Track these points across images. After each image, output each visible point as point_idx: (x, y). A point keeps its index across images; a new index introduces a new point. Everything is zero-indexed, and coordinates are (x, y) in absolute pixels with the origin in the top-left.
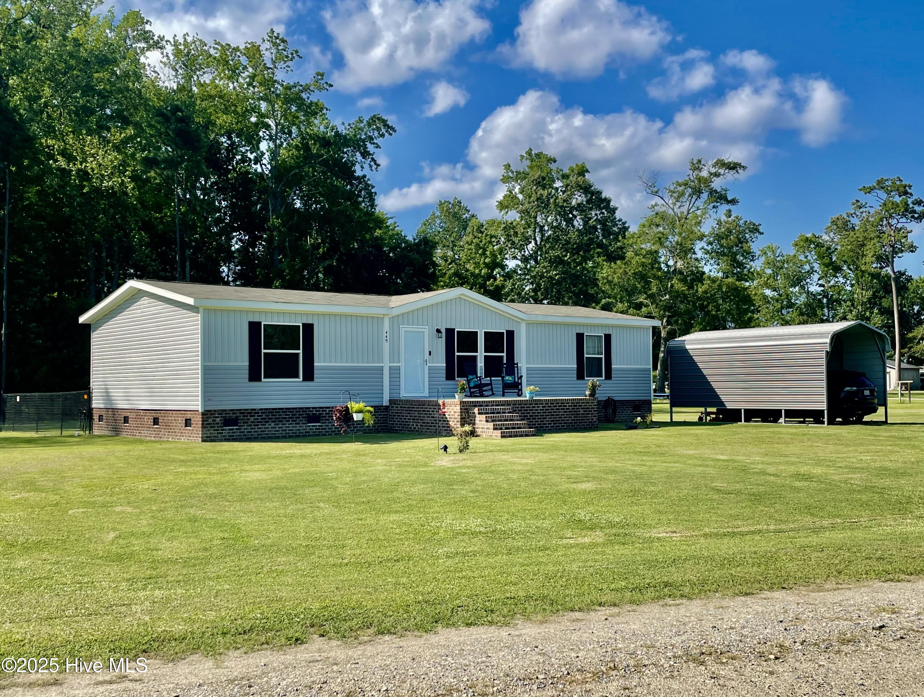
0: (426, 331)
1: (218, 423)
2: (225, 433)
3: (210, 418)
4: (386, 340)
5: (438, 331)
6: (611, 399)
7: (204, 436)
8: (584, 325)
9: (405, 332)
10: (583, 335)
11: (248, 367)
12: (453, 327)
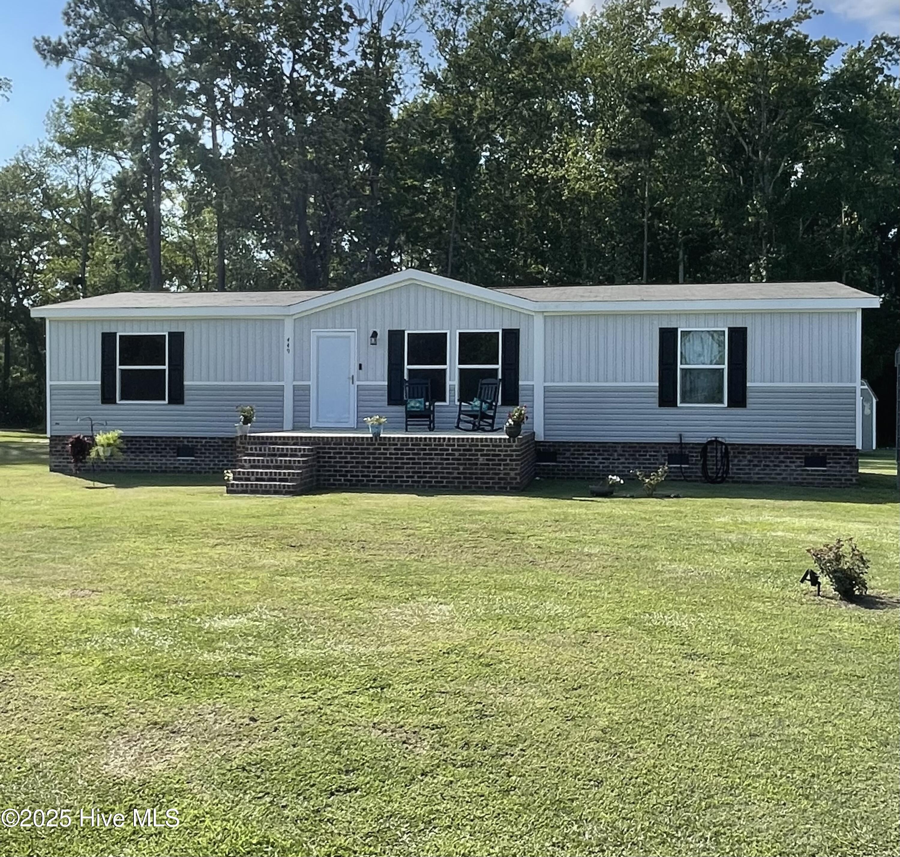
0: (354, 336)
3: (58, 444)
4: (288, 350)
5: (375, 335)
6: (715, 442)
7: (53, 464)
8: (679, 314)
9: (318, 338)
10: (674, 331)
11: (100, 387)
12: (403, 329)
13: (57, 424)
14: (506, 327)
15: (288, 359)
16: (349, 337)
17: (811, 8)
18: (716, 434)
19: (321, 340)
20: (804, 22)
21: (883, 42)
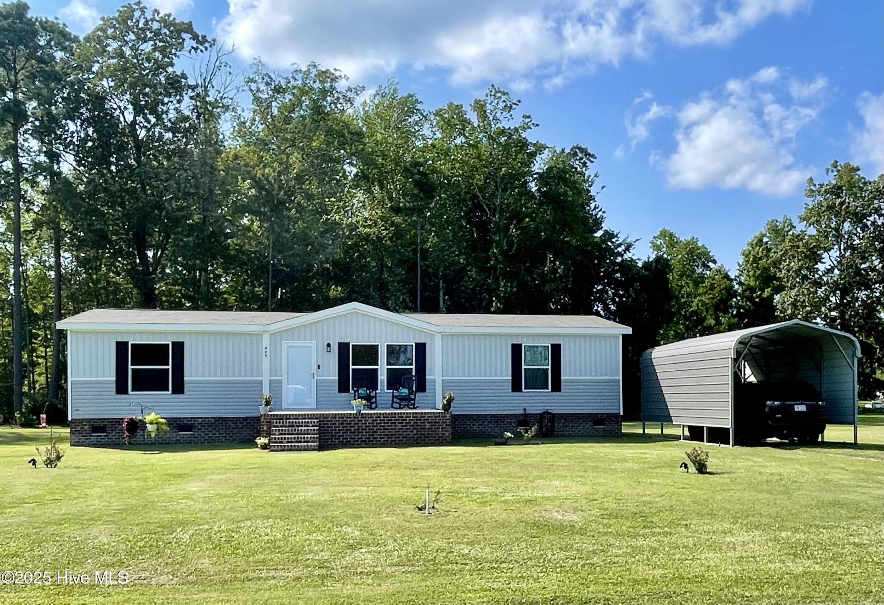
0: (314, 346)
1: (86, 431)
2: (93, 439)
3: (78, 425)
4: (266, 356)
5: (329, 345)
6: (547, 412)
7: (73, 441)
8: (523, 335)
9: (289, 347)
10: (520, 345)
11: (115, 382)
12: (348, 341)
13: (76, 410)
14: (417, 342)
15: (266, 362)
16: (310, 347)
17: (531, 121)
18: (547, 408)
19: (290, 349)
20: (527, 131)
21: (577, 150)
